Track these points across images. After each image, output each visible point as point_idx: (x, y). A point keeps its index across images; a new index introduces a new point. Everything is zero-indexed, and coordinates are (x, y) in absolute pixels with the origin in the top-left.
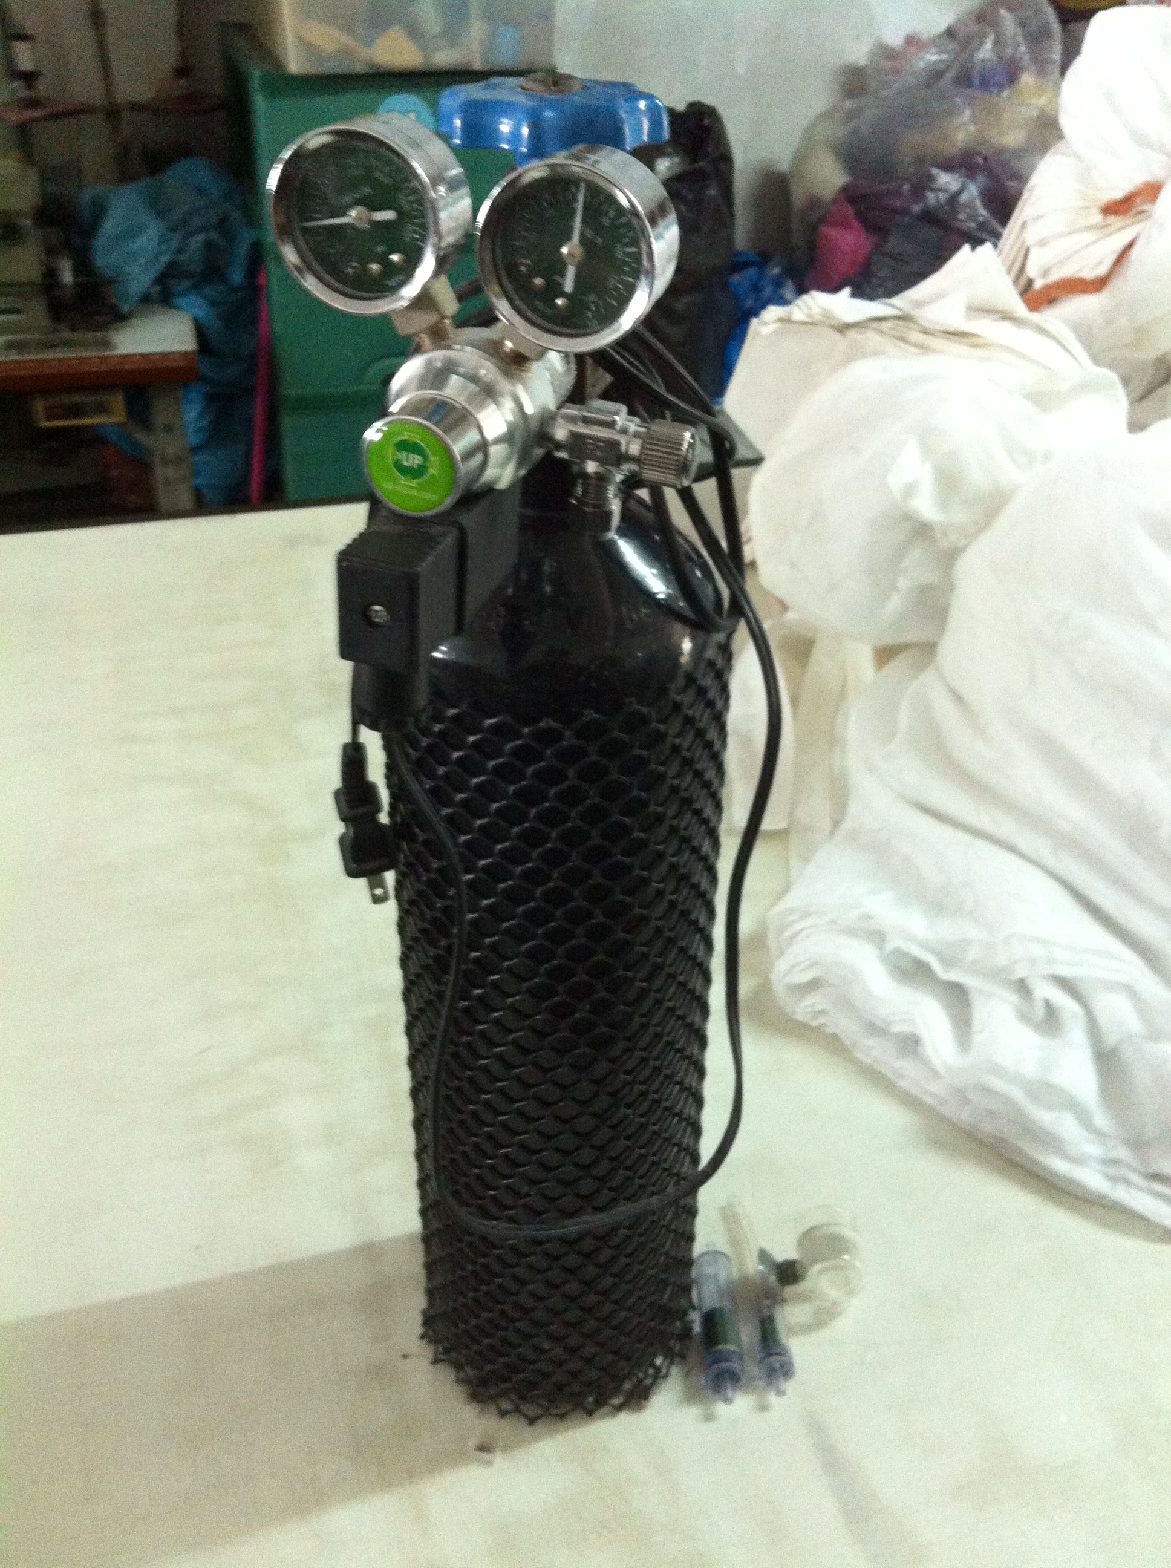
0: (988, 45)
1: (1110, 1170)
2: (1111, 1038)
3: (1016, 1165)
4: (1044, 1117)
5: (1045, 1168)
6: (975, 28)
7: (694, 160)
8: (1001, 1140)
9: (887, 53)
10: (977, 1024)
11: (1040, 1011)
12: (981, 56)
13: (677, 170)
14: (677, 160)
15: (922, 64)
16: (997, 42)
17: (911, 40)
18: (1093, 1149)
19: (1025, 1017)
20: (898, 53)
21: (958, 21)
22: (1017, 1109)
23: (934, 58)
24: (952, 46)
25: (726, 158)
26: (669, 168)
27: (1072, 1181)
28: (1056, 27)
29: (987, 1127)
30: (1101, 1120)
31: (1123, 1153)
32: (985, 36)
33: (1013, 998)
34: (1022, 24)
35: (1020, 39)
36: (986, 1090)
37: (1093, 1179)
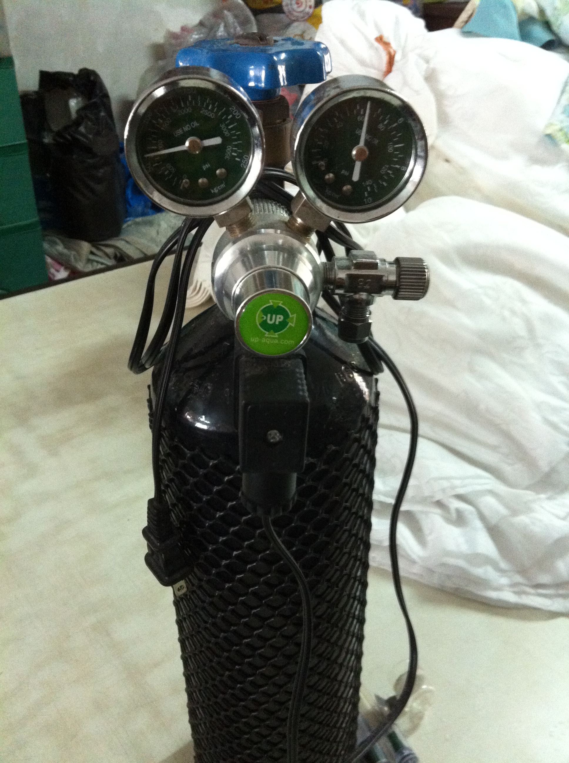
0: (222, 28)
1: (516, 589)
2: (494, 521)
3: (469, 600)
4: (479, 571)
5: (486, 598)
6: (213, 20)
7: (90, 99)
8: (457, 589)
9: (173, 36)
10: (426, 530)
11: (454, 515)
12: (220, 34)
13: (81, 105)
14: (80, 99)
15: (192, 40)
16: (225, 26)
17: (184, 29)
18: (504, 581)
19: (449, 520)
20: (180, 35)
21: (204, 18)
22: (463, 570)
23: (197, 37)
24: (204, 30)
25: (106, 96)
26: (77, 103)
27: (500, 601)
28: (252, 18)
29: (449, 584)
30: (503, 565)
31: (518, 579)
32: (219, 25)
33: (438, 511)
34: (236, 16)
35: (236, 24)
36: (444, 565)
37: (509, 596)
